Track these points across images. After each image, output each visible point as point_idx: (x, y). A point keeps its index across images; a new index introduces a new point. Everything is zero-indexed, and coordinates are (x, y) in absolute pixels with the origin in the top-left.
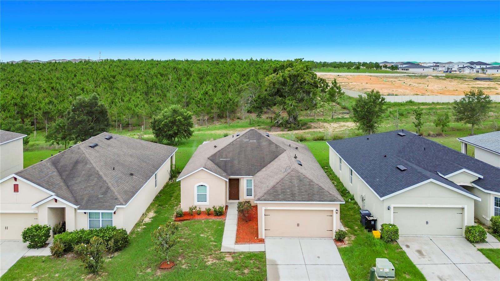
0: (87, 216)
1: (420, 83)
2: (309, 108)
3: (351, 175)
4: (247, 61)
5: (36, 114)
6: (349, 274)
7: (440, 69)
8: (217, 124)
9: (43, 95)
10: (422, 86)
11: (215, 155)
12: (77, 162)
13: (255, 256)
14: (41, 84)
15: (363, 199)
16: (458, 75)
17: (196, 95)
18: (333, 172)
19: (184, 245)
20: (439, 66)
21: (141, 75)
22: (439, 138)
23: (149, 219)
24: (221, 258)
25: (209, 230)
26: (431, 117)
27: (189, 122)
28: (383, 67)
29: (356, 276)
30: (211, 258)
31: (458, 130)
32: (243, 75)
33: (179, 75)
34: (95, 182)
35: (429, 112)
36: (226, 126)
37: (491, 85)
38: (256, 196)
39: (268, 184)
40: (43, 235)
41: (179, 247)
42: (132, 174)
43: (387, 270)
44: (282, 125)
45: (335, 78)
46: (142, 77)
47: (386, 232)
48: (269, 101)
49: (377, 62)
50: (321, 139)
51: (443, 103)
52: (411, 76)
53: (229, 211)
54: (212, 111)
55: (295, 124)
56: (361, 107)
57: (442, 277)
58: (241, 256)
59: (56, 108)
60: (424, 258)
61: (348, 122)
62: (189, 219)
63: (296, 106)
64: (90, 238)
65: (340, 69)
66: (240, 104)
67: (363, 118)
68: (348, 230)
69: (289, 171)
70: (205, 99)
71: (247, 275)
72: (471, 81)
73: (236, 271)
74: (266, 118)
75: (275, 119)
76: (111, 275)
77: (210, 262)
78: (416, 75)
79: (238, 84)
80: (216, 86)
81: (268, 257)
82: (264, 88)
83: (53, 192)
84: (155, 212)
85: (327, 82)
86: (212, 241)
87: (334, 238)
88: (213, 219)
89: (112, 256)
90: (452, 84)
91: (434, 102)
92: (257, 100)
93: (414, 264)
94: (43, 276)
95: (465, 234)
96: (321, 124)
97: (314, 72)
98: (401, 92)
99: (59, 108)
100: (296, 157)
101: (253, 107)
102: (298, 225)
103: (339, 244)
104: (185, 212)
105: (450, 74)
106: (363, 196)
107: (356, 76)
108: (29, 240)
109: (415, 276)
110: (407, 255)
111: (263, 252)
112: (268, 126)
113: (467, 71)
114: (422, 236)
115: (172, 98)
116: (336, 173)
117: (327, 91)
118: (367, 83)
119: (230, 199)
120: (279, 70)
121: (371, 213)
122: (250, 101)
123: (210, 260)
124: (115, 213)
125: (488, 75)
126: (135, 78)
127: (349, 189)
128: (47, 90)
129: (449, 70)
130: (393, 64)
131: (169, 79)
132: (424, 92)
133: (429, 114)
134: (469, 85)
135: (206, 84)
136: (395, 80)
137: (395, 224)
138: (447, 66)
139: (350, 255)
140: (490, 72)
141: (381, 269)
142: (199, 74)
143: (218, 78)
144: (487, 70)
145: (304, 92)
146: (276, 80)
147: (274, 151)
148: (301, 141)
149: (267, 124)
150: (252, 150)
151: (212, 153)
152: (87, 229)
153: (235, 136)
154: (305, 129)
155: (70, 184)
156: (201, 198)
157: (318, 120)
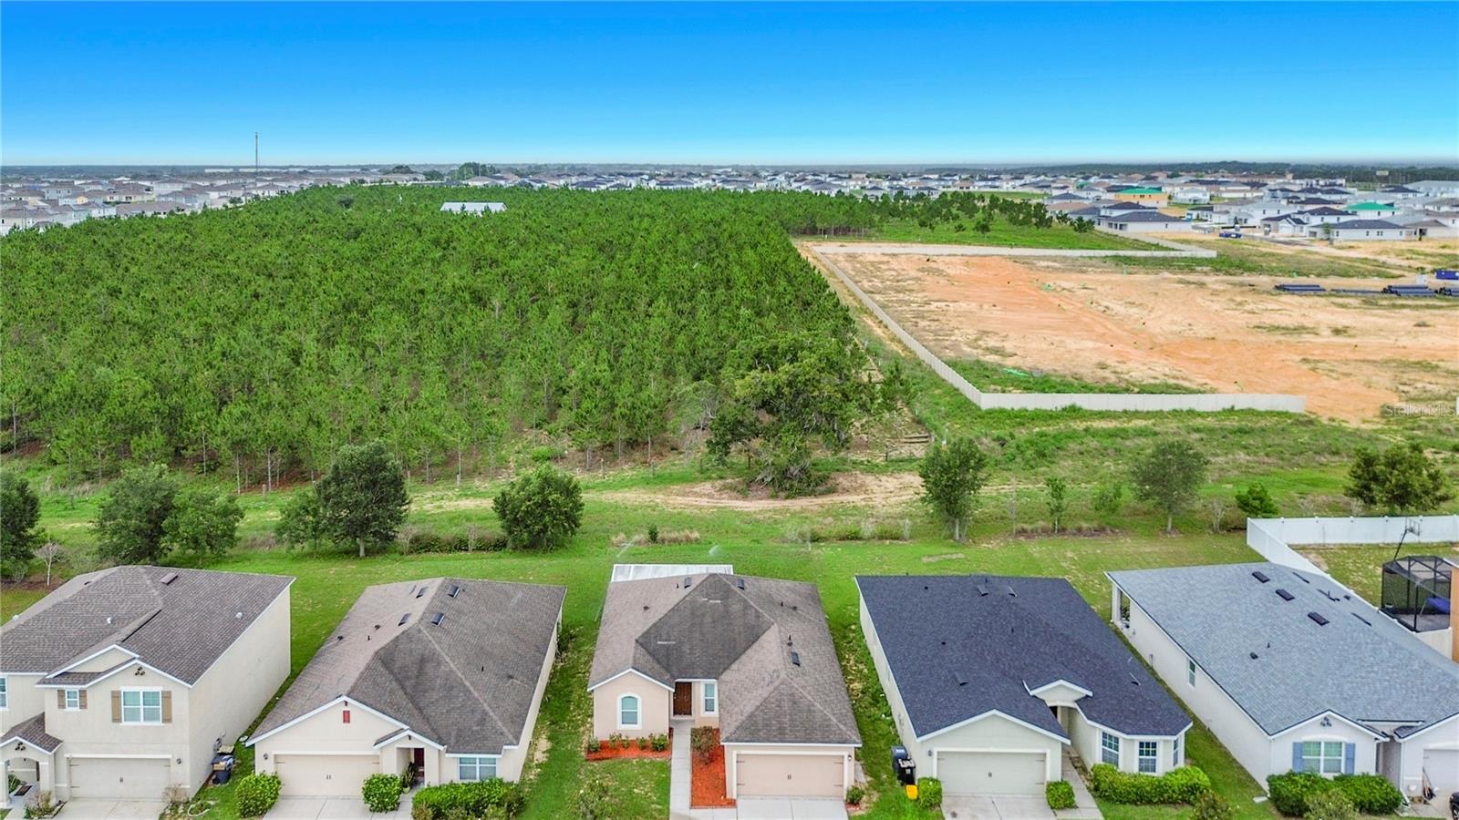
0: (456, 764)
8: (624, 468)
11: (647, 634)
12: (423, 661)
15: (901, 722)
22: (1099, 538)
23: (543, 756)
25: (646, 780)
34: (461, 700)
36: (647, 475)
39: (742, 707)
42: (511, 677)
47: (923, 792)
50: (854, 536)
53: (675, 739)
54: (615, 436)
55: (801, 478)
62: (611, 757)
68: (871, 781)
69: (777, 682)
83: (405, 723)
84: (549, 739)
86: (653, 803)
87: (844, 798)
88: (650, 757)
95: (1046, 795)
96: (860, 478)
100: (790, 644)
102: (790, 777)
103: (852, 809)
104: (602, 743)
106: (902, 718)
108: (373, 799)
113: (1285, 231)
114: (982, 795)
115: (516, 392)
118: (994, 304)
119: (674, 715)
120: (765, 362)
121: (907, 757)
125: (1338, 248)
134: (1253, 312)
136: (1073, 283)
137: (940, 779)
140: (1345, 239)
144: (1338, 232)
146: (760, 386)
147: (753, 626)
148: (815, 539)
149: (739, 473)
150: (714, 622)
151: (641, 624)
152: (457, 781)
153: (682, 586)
154: (822, 494)
155: (421, 705)
156: (629, 718)
157: (854, 463)
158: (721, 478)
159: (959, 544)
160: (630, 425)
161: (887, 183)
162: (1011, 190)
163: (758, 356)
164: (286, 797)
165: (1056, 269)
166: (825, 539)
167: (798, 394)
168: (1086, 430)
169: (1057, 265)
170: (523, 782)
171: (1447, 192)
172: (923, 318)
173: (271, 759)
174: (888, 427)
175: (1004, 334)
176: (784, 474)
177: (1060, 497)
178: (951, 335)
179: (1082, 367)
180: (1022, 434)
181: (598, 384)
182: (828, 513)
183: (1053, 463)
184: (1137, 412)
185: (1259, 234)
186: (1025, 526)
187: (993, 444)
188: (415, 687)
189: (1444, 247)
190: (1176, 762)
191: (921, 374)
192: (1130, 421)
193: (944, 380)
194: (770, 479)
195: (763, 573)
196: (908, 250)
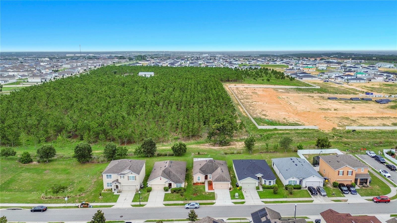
0: (176, 185)
19: (197, 191)
24: (206, 193)
29: (231, 196)
30: (203, 193)
34: (176, 177)
36: (196, 142)
40: (167, 188)
43: (237, 195)
47: (240, 188)
53: (205, 182)
57: (247, 195)
60: (245, 193)
62: (197, 185)
64: (178, 189)
68: (232, 187)
69: (220, 174)
73: (209, 195)
76: (185, 196)
81: (215, 193)
83: (169, 180)
84: (187, 183)
86: (203, 190)
88: (202, 185)
94: (172, 197)
95: (255, 188)
96: (235, 142)
100: (222, 169)
102: (222, 187)
103: (230, 190)
104: (195, 183)
108: (165, 190)
109: (242, 196)
110: (242, 192)
114: (247, 189)
119: (205, 179)
121: (238, 184)
124: (182, 184)
136: (285, 97)
137: (242, 186)
144: (350, 81)
147: (216, 167)
148: (226, 154)
149: (213, 142)
150: (211, 166)
151: (200, 167)
152: (176, 187)
153: (206, 161)
154: (228, 146)
156: (199, 180)
157: (234, 140)
158: (210, 143)
159: (251, 154)
160: (192, 132)
161: (248, 62)
162: (279, 64)
163: (217, 120)
164: (152, 190)
165: (283, 92)
166: (228, 154)
167: (224, 128)
168: (277, 133)
169: (283, 91)
170: (185, 188)
171: (385, 66)
172: (251, 106)
173: (150, 185)
174: (241, 132)
175: (267, 111)
176: (221, 142)
177: (267, 146)
178: (256, 111)
179: (280, 119)
180: (265, 134)
181: (185, 124)
182: (229, 149)
183: (270, 140)
184: (287, 129)
185: (333, 80)
186: (262, 151)
187: (259, 136)
188: (169, 175)
189: (372, 85)
190: (274, 184)
191: (248, 121)
192: (286, 131)
193: (253, 122)
194: (219, 143)
195: (218, 159)
196: (250, 87)
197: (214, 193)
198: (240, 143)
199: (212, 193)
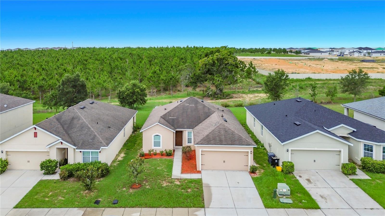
0: (81, 154)
1: (318, 64)
2: (231, 83)
3: (262, 130)
4: (184, 48)
5: (34, 87)
6: (259, 193)
7: (335, 53)
8: (163, 95)
9: (37, 74)
10: (319, 66)
11: (165, 115)
12: (73, 119)
13: (195, 181)
14: (34, 66)
15: (270, 145)
16: (349, 58)
17: (147, 73)
18: (249, 128)
19: (146, 174)
20: (334, 51)
21: (106, 59)
22: (329, 105)
23: (121, 158)
24: (172, 182)
25: (163, 165)
26: (324, 90)
27: (144, 93)
28: (290, 52)
29: (264, 194)
30: (165, 182)
31: (344, 99)
32: (182, 59)
33: (134, 59)
34: (86, 131)
35: (323, 86)
36: (170, 96)
37: (374, 65)
38: (195, 142)
39: (203, 134)
40: (54, 166)
41: (143, 175)
42: (109, 127)
43: (285, 190)
44: (211, 96)
45: (251, 60)
46: (106, 61)
47: (285, 167)
48: (202, 78)
49: (285, 48)
50: (241, 106)
51: (334, 79)
52: (311, 59)
53: (176, 153)
54: (160, 85)
55: (221, 95)
56: (270, 82)
57: (323, 196)
58: (185, 181)
59: (48, 83)
60: (311, 184)
61: (261, 93)
62: (149, 158)
63: (223, 82)
64: (84, 168)
65: (256, 53)
66: (180, 80)
67: (272, 90)
68: (259, 166)
69: (218, 125)
70: (154, 77)
71: (190, 193)
72: (358, 62)
73: (183, 190)
74: (200, 91)
75: (206, 91)
76: (100, 191)
77: (165, 184)
78: (315, 58)
79: (178, 65)
80: (162, 67)
81: (204, 181)
82: (198, 68)
83: (60, 137)
84: (125, 154)
85: (245, 63)
86: (165, 172)
87: (249, 171)
88: (165, 158)
89: (99, 180)
90: (343, 65)
91: (327, 78)
92: (193, 77)
93: (304, 187)
94: (56, 191)
95: (342, 169)
96: (241, 95)
97: (235, 56)
98: (302, 71)
99: (50, 84)
100: (222, 116)
101: (190, 82)
102: (224, 162)
103: (253, 175)
104: (146, 153)
105: (343, 57)
106: (270, 143)
107: (267, 59)
108: (45, 169)
109: (304, 195)
110: (300, 182)
111: (200, 179)
112: (201, 96)
113: (356, 55)
114: (311, 170)
115: (130, 76)
116: (251, 129)
117: (245, 71)
118: (276, 65)
119: (176, 145)
120: (209, 55)
121: (275, 155)
122: (188, 78)
123: (165, 183)
124: (100, 152)
125: (373, 58)
126: (102, 62)
127: (260, 139)
128: (39, 70)
129: (342, 54)
130: (297, 50)
131: (126, 62)
132: (320, 71)
133: (323, 87)
134: (356, 65)
135: (154, 66)
136: (298, 62)
137: (292, 162)
138: (340, 51)
139: (260, 181)
140: (374, 56)
141: (281, 189)
142: (149, 58)
143: (163, 61)
144: (372, 54)
145: (228, 71)
146: (207, 62)
147: (207, 112)
150: (192, 111)
151: (163, 113)
153: (179, 102)
154: (228, 98)
155: (69, 133)
156: (157, 144)
157: (239, 92)
160: (165, 83)
164: (10, 170)
170: (111, 166)
173: (4, 153)
176: (215, 93)
182: (231, 102)
185: (349, 56)
188: (68, 127)
194: (211, 93)
197: (199, 182)
198: (251, 95)
199: (192, 181)
